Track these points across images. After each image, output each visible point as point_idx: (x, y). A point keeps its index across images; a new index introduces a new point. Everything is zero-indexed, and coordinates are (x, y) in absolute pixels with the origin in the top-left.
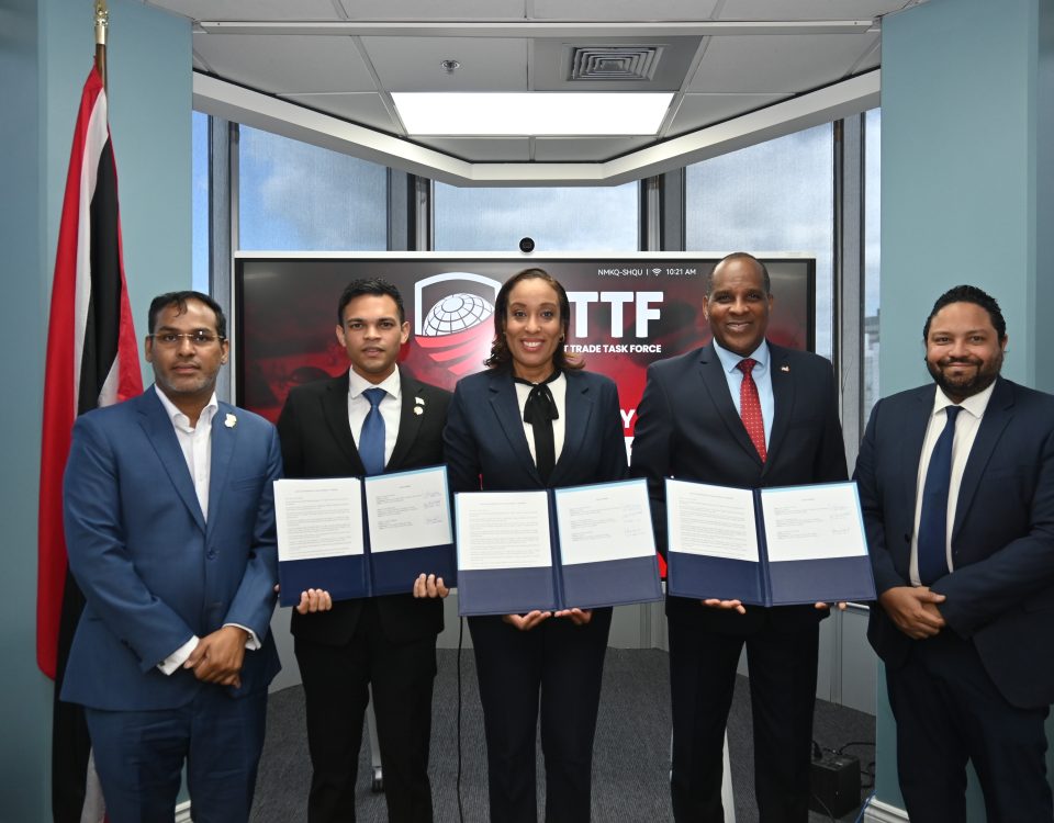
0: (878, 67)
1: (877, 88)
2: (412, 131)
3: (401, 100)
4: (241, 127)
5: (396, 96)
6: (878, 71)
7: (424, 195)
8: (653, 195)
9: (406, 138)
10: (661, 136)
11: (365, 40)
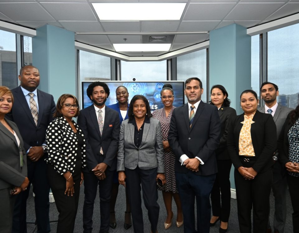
0: (209, 40)
1: (209, 44)
2: (117, 50)
3: (115, 45)
4: (80, 50)
5: (114, 44)
6: (209, 41)
7: (119, 63)
8: (169, 62)
9: (116, 52)
10: (170, 51)
11: (108, 35)
